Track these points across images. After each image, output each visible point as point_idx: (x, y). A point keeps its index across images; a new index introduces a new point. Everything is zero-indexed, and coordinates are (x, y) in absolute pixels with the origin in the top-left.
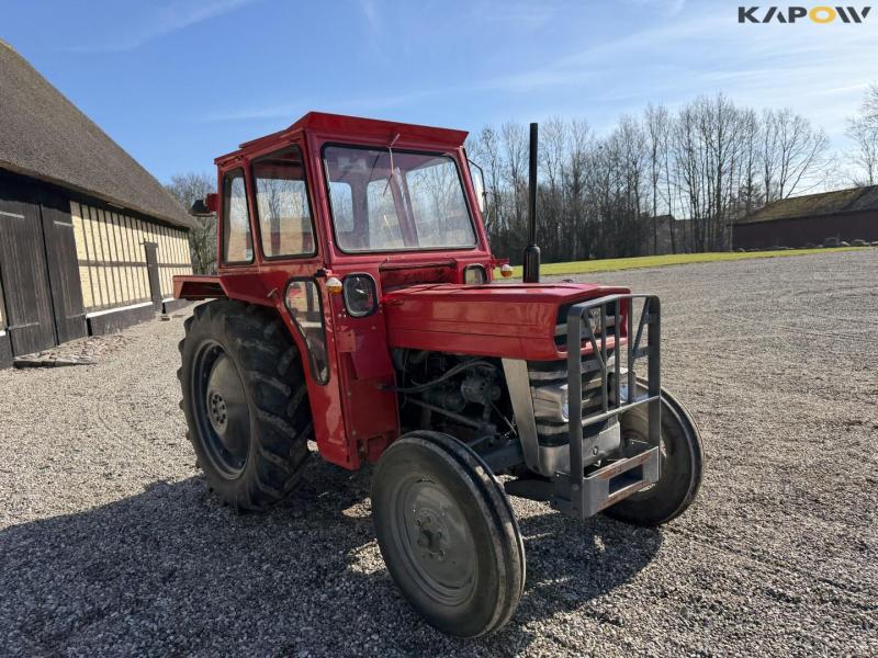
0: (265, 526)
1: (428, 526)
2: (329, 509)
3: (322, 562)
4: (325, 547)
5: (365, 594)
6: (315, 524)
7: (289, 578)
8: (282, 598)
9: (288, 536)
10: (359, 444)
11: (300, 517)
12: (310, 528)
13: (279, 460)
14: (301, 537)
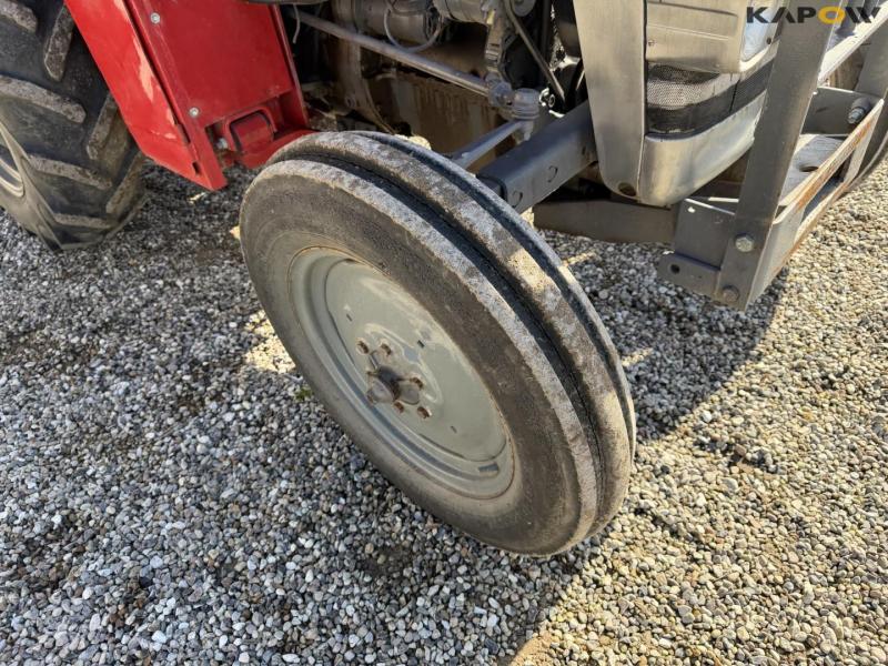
0: (100, 273)
1: (385, 361)
2: (208, 228)
3: (199, 350)
4: (205, 314)
5: (281, 426)
6: (186, 263)
7: (139, 397)
8: (126, 445)
9: (138, 293)
10: (214, 133)
11: (159, 249)
12: (178, 273)
13: (70, 171)
14: (161, 292)
